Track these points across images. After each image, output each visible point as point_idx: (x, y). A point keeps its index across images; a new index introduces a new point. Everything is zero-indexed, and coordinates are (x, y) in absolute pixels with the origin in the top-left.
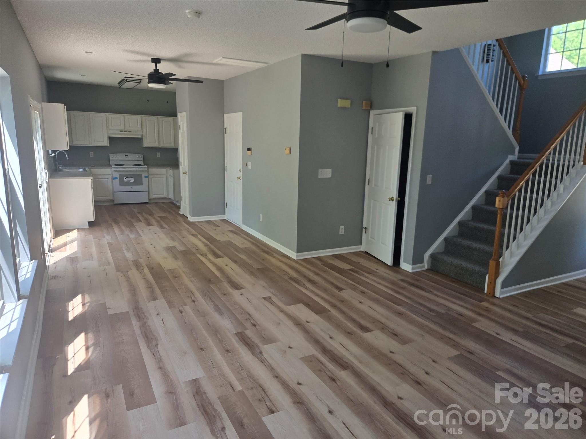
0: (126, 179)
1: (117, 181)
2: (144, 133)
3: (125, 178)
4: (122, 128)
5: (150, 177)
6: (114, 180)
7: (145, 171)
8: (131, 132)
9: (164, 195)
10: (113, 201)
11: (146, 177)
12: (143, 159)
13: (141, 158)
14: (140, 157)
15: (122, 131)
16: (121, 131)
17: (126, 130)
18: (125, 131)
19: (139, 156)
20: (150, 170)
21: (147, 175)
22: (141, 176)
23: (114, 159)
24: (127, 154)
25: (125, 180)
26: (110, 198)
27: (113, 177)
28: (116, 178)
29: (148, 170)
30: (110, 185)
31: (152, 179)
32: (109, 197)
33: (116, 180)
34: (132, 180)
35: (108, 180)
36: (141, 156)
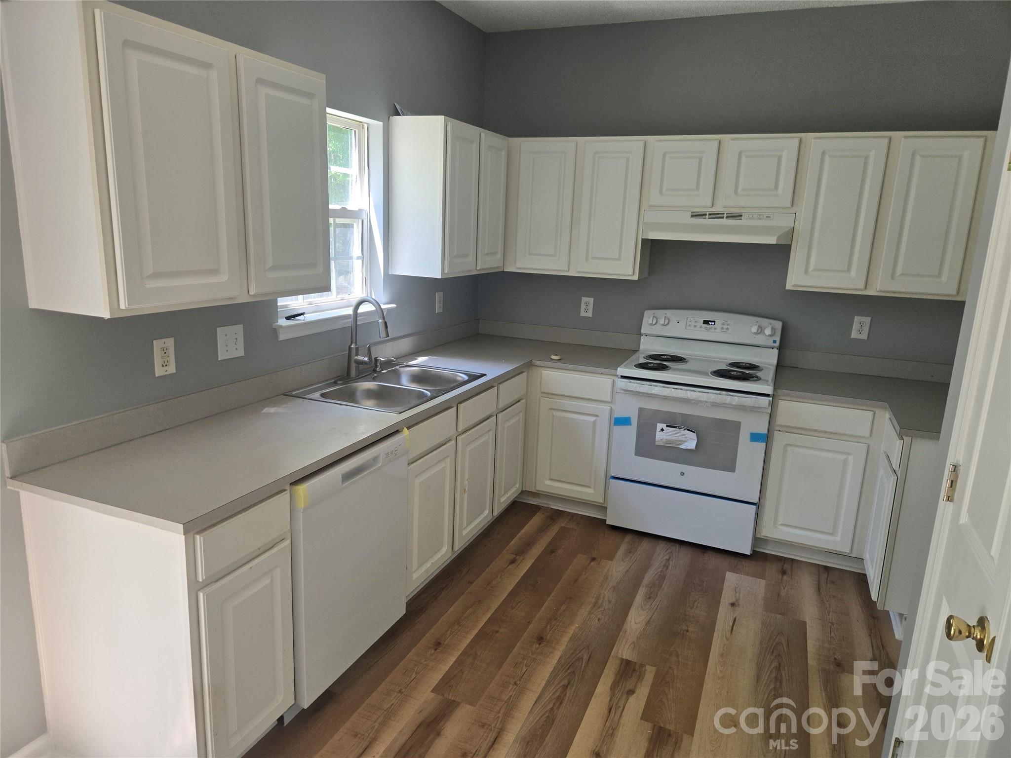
0: (663, 435)
1: (630, 434)
2: (802, 226)
3: (660, 426)
4: (703, 203)
5: (779, 439)
6: (617, 429)
7: (754, 409)
8: (738, 216)
9: (838, 539)
10: (603, 508)
11: (755, 437)
12: (778, 344)
13: (771, 336)
14: (768, 332)
15: (701, 215)
16: (695, 215)
17: (718, 209)
18: (714, 216)
19: (761, 330)
20: (784, 405)
21: (764, 430)
22: (736, 426)
23: (658, 330)
24: (708, 315)
25: (659, 436)
26: (592, 494)
27: (618, 414)
28: (625, 421)
29: (773, 405)
30: (601, 444)
31: (789, 448)
32: (591, 491)
33: (629, 426)
34: (690, 442)
35: (595, 422)
36: (770, 331)
